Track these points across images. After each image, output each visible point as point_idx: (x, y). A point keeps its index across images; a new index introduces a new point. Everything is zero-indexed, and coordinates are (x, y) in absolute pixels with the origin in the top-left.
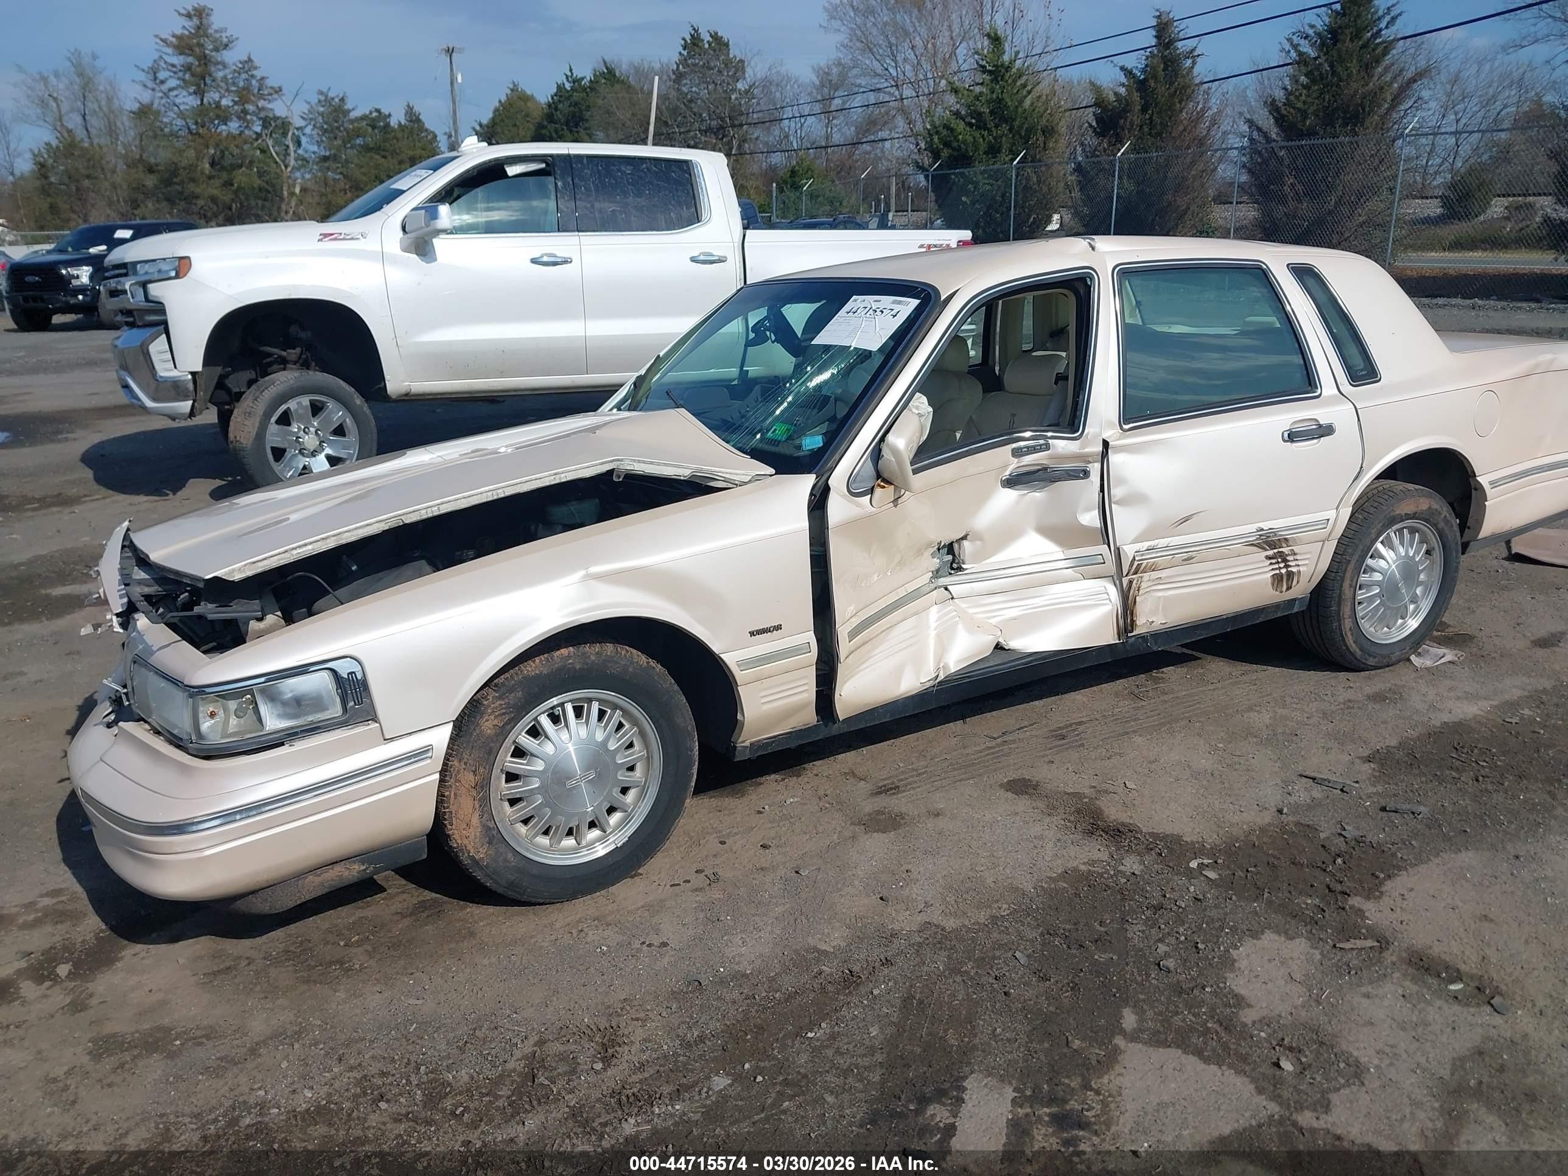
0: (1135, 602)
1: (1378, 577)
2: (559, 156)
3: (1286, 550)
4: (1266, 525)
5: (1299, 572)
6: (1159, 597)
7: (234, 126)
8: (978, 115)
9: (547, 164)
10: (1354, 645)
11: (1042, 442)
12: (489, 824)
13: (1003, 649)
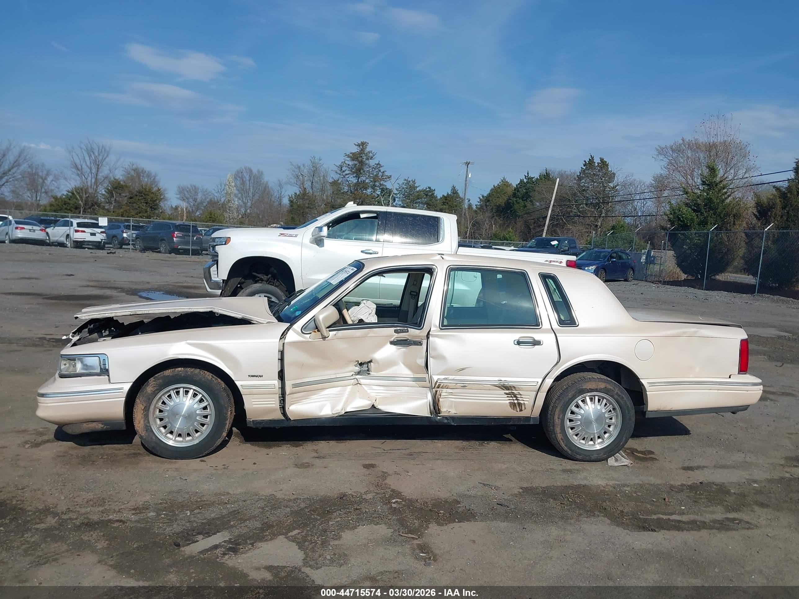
0: (439, 400)
1: (580, 417)
2: (382, 212)
3: (516, 392)
4: (503, 379)
5: (524, 404)
6: (452, 401)
7: (369, 191)
8: (697, 205)
9: (377, 215)
10: (565, 447)
11: (406, 329)
12: (147, 424)
13: (375, 407)
